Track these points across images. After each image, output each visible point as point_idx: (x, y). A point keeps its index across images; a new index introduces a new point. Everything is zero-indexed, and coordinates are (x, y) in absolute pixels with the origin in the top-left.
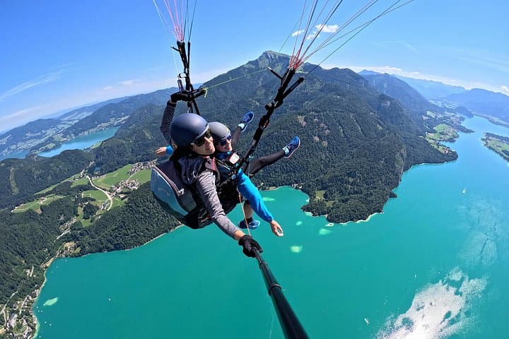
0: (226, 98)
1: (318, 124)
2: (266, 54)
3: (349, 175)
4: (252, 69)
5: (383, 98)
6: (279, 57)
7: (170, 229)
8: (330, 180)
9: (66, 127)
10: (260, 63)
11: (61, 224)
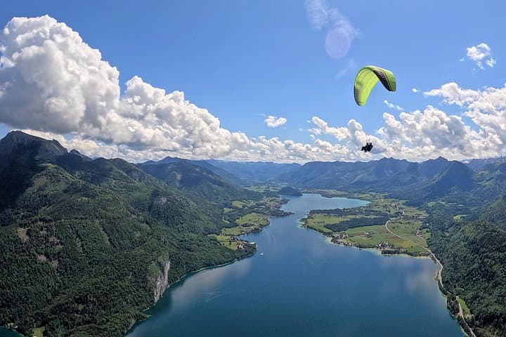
1: (46, 238)
5: (156, 194)
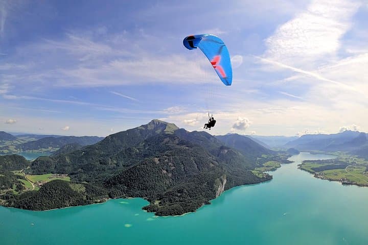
0: (122, 146)
1: (167, 163)
2: (153, 121)
3: (179, 192)
4: (143, 130)
5: (222, 148)
6: (161, 123)
7: (62, 207)
8: (166, 194)
9: (19, 143)
10: (149, 126)
11: (2, 189)
